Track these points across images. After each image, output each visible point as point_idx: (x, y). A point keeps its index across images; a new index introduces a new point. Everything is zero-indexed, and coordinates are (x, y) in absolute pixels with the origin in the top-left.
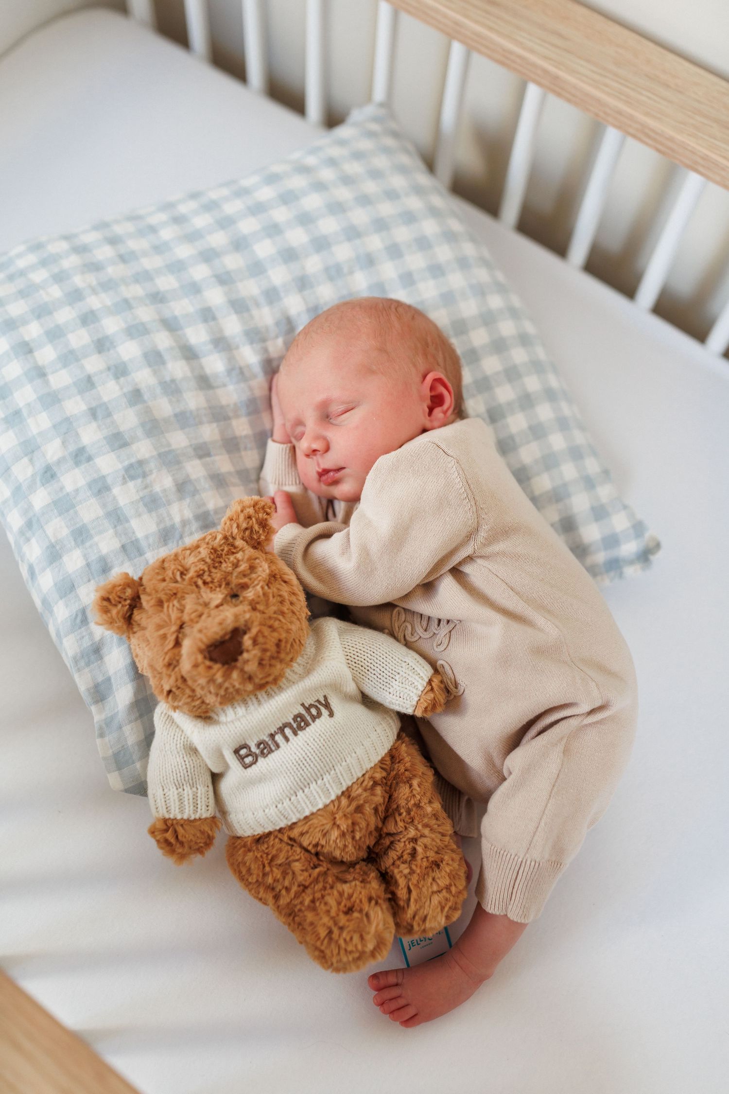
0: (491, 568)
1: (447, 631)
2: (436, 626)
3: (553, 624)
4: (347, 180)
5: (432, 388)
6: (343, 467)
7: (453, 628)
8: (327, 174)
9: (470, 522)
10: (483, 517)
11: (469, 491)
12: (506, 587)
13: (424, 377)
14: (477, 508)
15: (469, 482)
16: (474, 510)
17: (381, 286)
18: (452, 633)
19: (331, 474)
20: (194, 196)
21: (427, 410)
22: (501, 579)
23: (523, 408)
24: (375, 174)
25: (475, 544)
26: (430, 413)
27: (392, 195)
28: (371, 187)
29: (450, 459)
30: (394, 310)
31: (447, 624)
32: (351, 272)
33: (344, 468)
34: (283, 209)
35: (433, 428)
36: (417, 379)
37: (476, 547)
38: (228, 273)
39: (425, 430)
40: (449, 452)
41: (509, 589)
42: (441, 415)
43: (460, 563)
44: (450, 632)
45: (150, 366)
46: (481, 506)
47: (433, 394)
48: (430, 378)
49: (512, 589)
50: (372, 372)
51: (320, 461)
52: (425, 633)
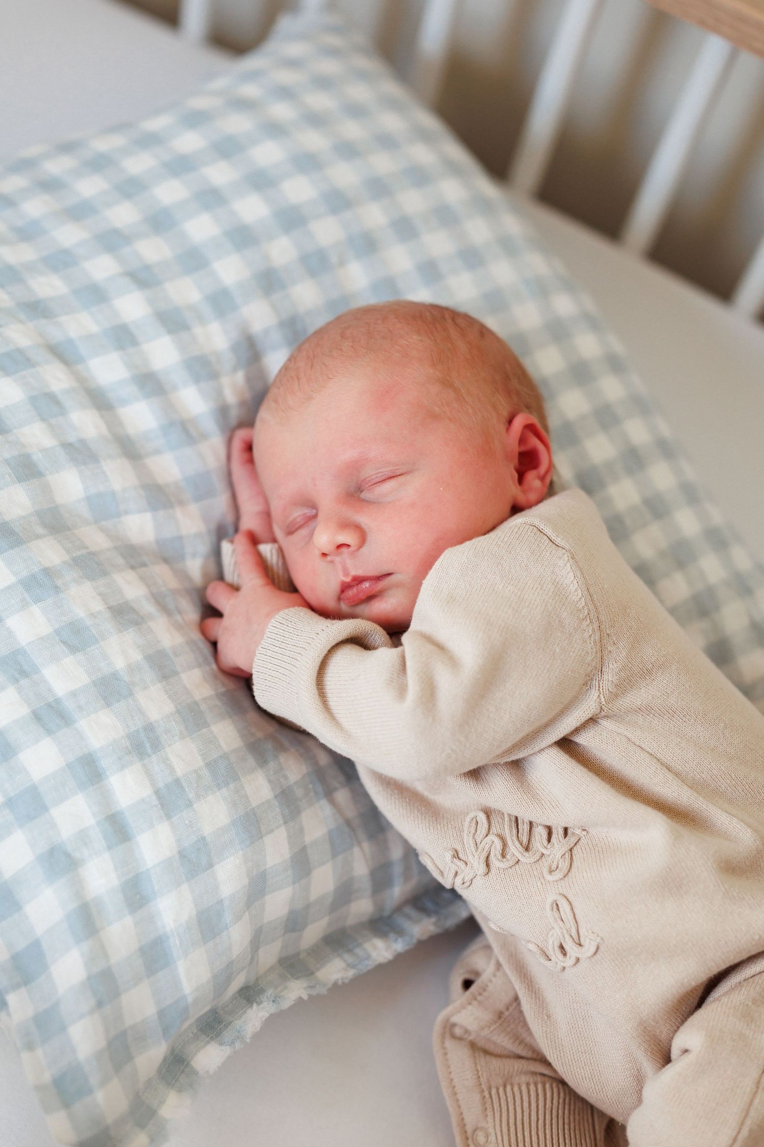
0: (630, 736)
1: (566, 848)
2: (545, 842)
3: (742, 821)
4: (315, 120)
5: (522, 440)
6: (390, 572)
7: (576, 844)
8: (282, 111)
9: (589, 658)
10: (609, 649)
11: (591, 607)
12: (659, 766)
13: (510, 422)
14: (602, 635)
15: (592, 590)
16: (597, 637)
17: (389, 283)
18: (575, 851)
19: (366, 585)
20: (67, 148)
21: (516, 475)
22: (648, 752)
23: (630, 471)
24: (356, 111)
25: (601, 696)
26: (521, 479)
27: (386, 142)
28: (352, 130)
29: (561, 552)
30: (450, 321)
31: (565, 837)
32: (342, 263)
33: (389, 574)
34: (223, 165)
35: (530, 506)
36: (502, 427)
37: (603, 699)
38: (147, 268)
39: (516, 509)
40: (558, 541)
41: (665, 769)
42: (537, 483)
43: (577, 730)
44: (571, 850)
45: (43, 419)
46: (608, 632)
47: (523, 449)
48: (519, 422)
49: (668, 768)
50: (433, 416)
51: (349, 563)
52: (526, 854)
